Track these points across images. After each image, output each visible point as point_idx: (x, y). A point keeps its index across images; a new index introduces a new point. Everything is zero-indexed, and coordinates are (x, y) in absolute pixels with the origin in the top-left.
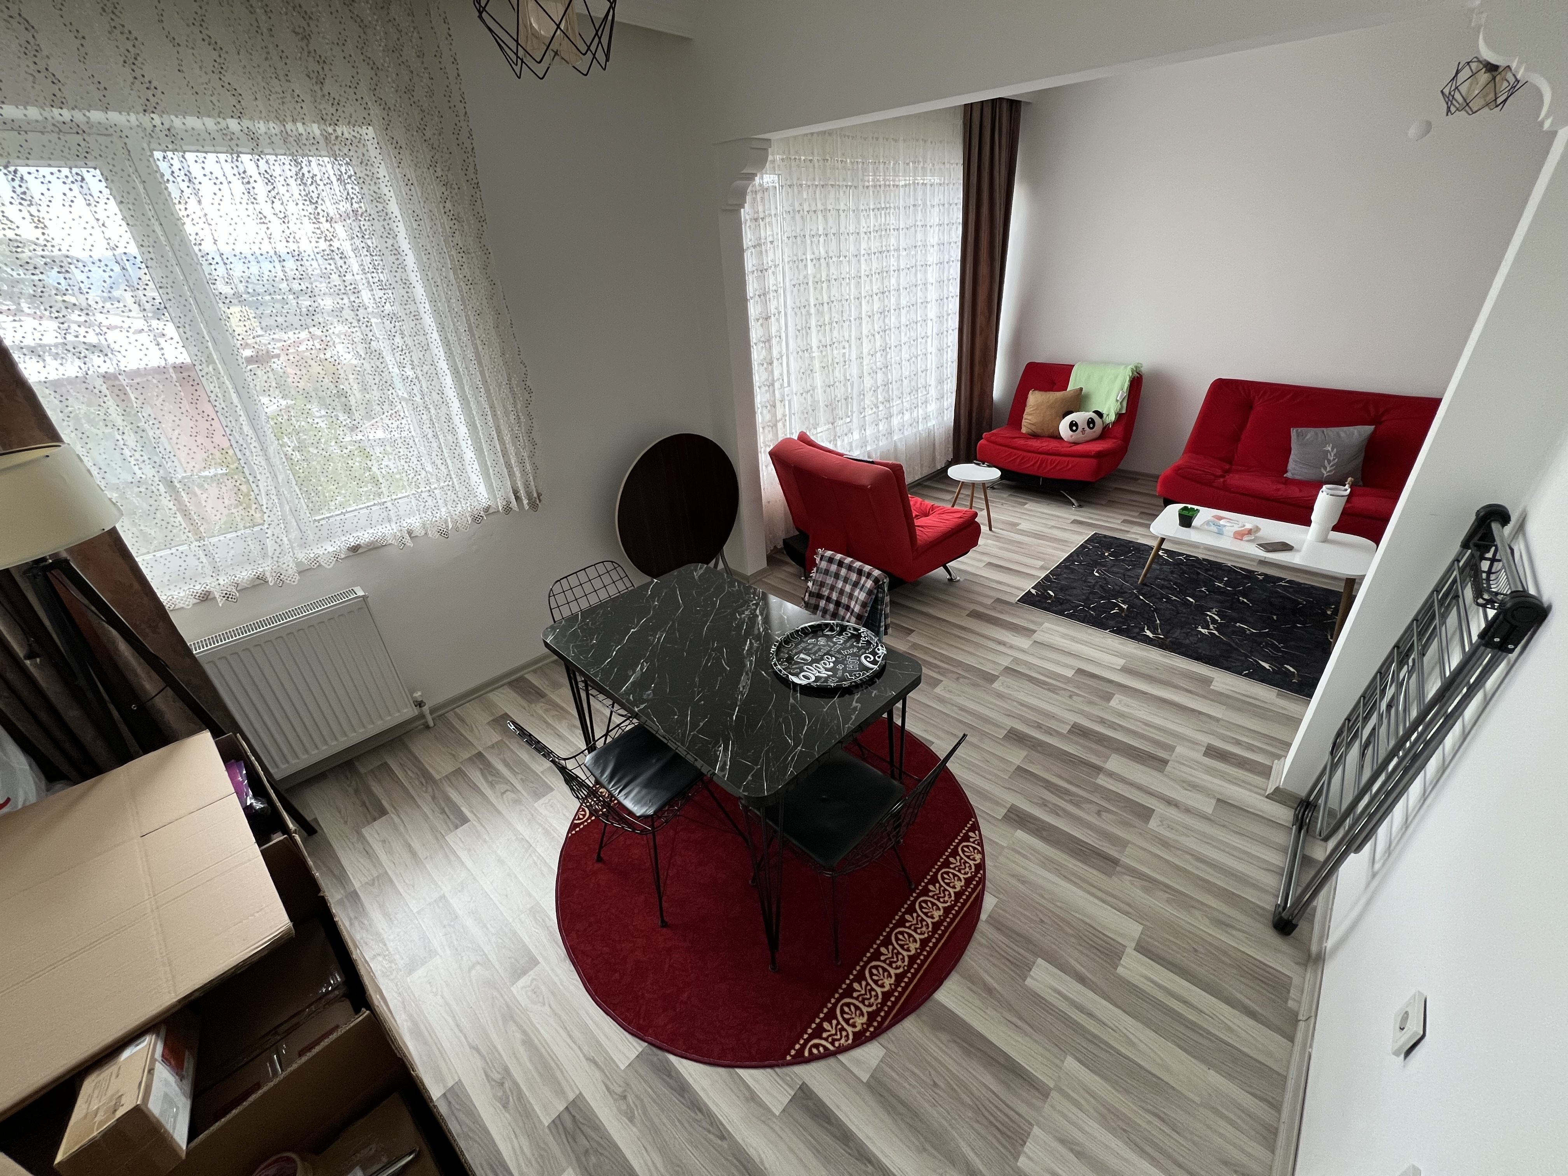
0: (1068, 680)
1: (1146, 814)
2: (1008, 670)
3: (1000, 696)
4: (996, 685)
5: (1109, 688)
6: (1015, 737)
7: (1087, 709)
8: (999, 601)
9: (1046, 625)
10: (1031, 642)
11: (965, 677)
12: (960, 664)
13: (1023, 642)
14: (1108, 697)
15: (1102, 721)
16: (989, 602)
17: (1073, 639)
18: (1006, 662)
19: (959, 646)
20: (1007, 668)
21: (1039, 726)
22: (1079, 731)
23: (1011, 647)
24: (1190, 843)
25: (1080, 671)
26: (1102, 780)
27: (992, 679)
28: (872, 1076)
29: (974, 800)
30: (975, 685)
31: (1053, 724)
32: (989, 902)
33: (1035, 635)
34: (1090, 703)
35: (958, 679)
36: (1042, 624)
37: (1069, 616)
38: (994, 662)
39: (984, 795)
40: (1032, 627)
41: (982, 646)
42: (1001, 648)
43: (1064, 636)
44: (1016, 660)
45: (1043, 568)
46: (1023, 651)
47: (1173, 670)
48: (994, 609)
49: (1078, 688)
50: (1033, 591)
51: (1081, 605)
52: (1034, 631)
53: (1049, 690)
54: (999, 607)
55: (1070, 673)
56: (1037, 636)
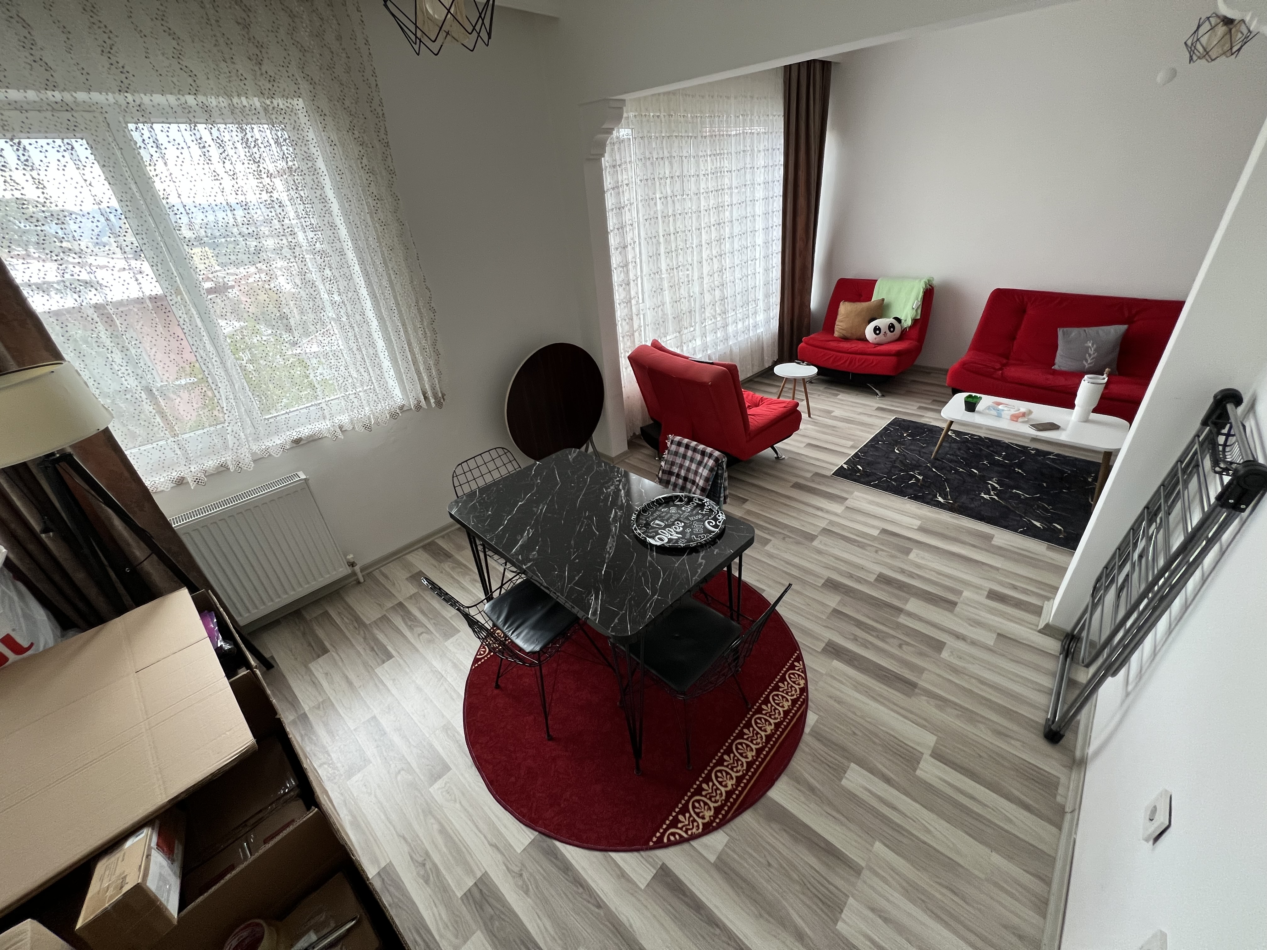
0: (874, 538)
1: (939, 646)
2: (825, 531)
3: (819, 552)
4: (815, 543)
5: (908, 545)
6: (832, 585)
7: (889, 561)
8: (817, 474)
9: (856, 493)
10: (843, 508)
11: (790, 537)
12: (786, 526)
13: (837, 508)
14: (908, 552)
15: (903, 571)
16: (809, 475)
17: (878, 505)
18: (823, 524)
19: (786, 512)
20: (824, 529)
21: (851, 576)
22: (883, 580)
23: (828, 512)
24: (975, 669)
25: (884, 531)
26: (903, 619)
27: (812, 538)
28: (718, 858)
29: (798, 637)
30: (798, 543)
31: (861, 574)
32: (811, 718)
33: (847, 501)
34: (893, 557)
35: (784, 539)
36: (852, 493)
37: (875, 486)
38: (814, 525)
39: (806, 632)
40: (844, 495)
41: (803, 511)
42: (820, 513)
43: (871, 502)
44: (831, 523)
45: (852, 447)
46: (836, 515)
47: (960, 529)
48: (813, 481)
49: (883, 544)
50: (845, 466)
51: (885, 477)
52: (847, 499)
53: (858, 546)
54: (818, 479)
55: (875, 533)
56: (849, 503)
